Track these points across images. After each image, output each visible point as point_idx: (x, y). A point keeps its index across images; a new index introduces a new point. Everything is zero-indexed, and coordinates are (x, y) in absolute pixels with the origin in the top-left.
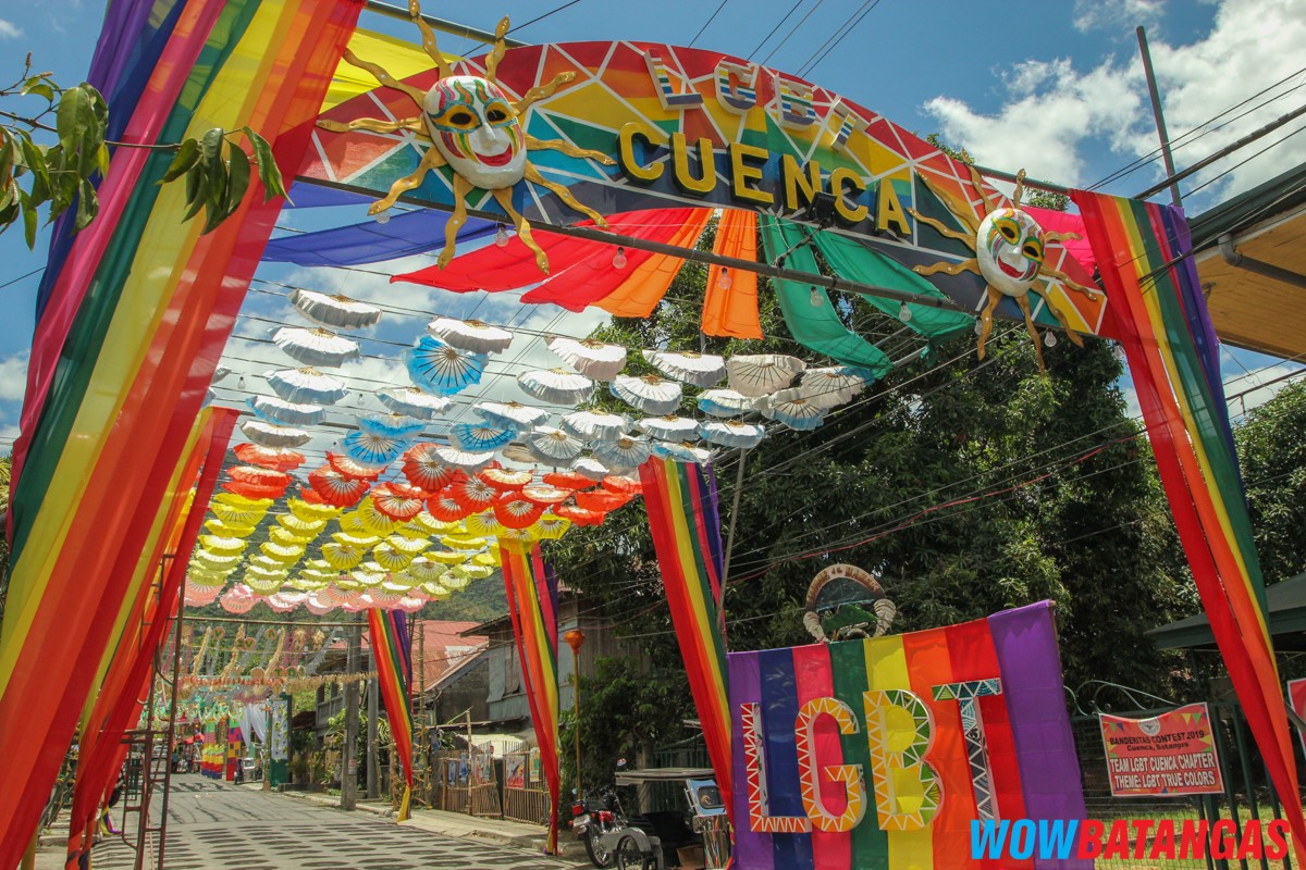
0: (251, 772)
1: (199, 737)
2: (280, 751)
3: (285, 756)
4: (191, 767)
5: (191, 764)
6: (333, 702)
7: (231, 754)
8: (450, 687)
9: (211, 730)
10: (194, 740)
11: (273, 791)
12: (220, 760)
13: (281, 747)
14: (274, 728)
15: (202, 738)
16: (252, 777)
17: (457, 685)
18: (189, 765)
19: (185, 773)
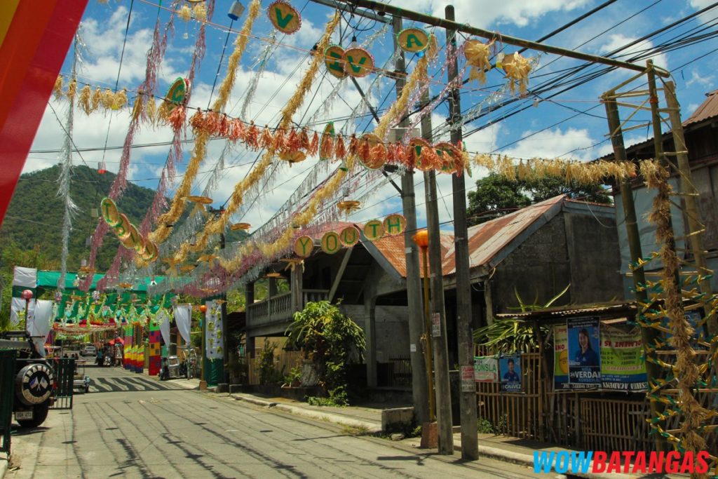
0: (176, 368)
1: (119, 340)
2: (214, 348)
3: (220, 356)
4: (114, 363)
5: (113, 359)
6: (272, 301)
7: (153, 353)
8: (504, 262)
9: (129, 334)
10: (115, 342)
11: (212, 391)
12: (141, 358)
13: (216, 347)
14: (207, 327)
15: (122, 341)
16: (176, 374)
17: (511, 261)
18: (111, 360)
19: (109, 366)
